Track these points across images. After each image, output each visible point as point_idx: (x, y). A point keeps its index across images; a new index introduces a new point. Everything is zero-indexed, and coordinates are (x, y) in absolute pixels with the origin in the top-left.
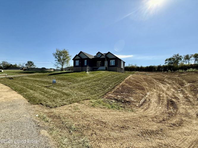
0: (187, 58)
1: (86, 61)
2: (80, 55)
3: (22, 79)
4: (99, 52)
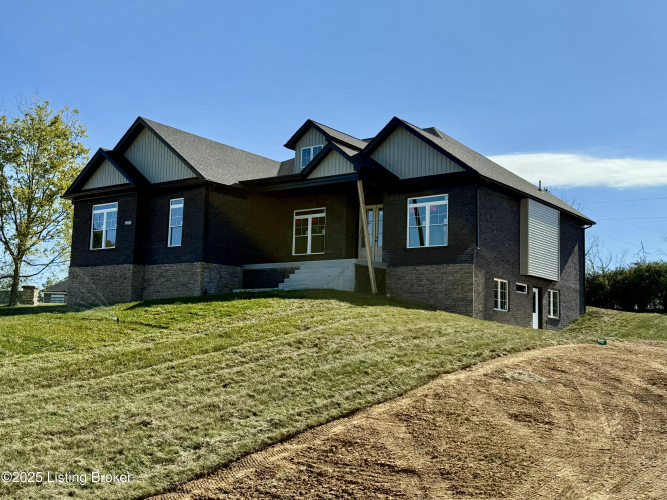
1: (177, 206)
2: (135, 154)
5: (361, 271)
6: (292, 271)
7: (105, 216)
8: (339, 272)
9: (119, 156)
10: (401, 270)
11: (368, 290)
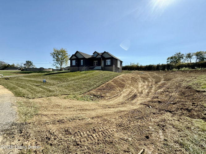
0: (189, 56)
1: (82, 61)
2: (77, 55)
3: (18, 79)
4: (95, 52)
5: (102, 67)
6: (95, 67)
7: (74, 62)
8: (100, 67)
9: (75, 55)
10: (106, 67)
11: (103, 69)
